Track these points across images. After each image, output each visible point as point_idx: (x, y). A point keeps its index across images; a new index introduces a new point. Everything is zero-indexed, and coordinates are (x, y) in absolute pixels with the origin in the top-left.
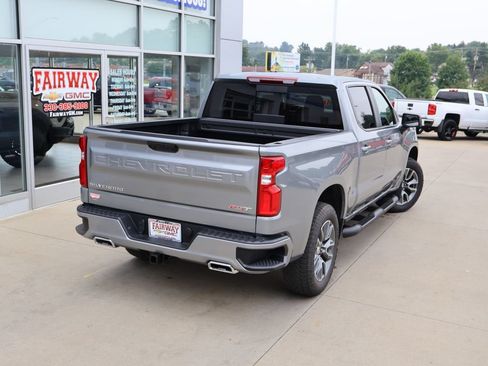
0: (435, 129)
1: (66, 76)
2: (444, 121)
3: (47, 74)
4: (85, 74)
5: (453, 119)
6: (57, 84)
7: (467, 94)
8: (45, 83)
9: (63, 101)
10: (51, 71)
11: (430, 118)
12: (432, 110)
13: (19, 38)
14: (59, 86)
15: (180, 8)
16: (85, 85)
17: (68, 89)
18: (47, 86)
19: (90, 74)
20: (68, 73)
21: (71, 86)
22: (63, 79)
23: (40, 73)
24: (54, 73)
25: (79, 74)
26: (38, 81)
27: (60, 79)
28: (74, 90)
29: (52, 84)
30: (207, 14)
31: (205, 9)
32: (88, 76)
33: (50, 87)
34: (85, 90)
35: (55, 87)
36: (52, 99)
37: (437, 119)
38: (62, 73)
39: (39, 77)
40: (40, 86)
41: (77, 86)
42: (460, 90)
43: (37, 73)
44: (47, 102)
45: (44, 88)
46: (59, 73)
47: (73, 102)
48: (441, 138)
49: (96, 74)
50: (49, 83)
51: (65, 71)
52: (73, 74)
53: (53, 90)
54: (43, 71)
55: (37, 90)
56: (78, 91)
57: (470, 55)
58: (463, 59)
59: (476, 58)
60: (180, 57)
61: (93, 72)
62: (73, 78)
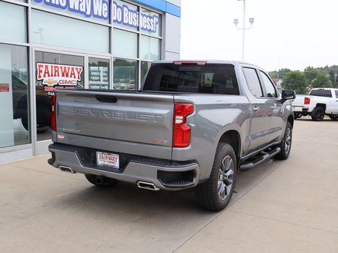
0: (310, 114)
1: (60, 69)
2: (315, 108)
3: (47, 67)
4: (73, 69)
5: (321, 107)
6: (54, 74)
7: (330, 91)
8: (45, 73)
9: (58, 85)
10: (49, 65)
11: (306, 106)
12: (307, 101)
13: (28, 42)
14: (55, 75)
15: (138, 30)
16: (73, 76)
17: (61, 78)
18: (47, 75)
19: (77, 69)
20: (61, 67)
21: (63, 75)
22: (58, 71)
23: (42, 66)
24: (52, 67)
25: (69, 68)
26: (41, 71)
27: (55, 71)
28: (65, 78)
29: (50, 74)
30: (156, 35)
31: (155, 32)
32: (75, 71)
33: (49, 76)
34: (72, 79)
35: (52, 76)
36: (50, 83)
37: (311, 107)
38: (57, 67)
39: (41, 68)
40: (42, 75)
41: (67, 76)
42: (325, 89)
43: (40, 66)
44: (46, 85)
45: (45, 76)
46: (55, 67)
47: (64, 86)
48: (314, 119)
49: (80, 69)
50: (48, 73)
51: (59, 66)
52: (65, 68)
53: (51, 78)
54: (44, 65)
55: (40, 77)
56: (68, 79)
57: (332, 73)
58: (328, 76)
59: (336, 75)
60: (138, 61)
61: (79, 67)
62: (65, 70)
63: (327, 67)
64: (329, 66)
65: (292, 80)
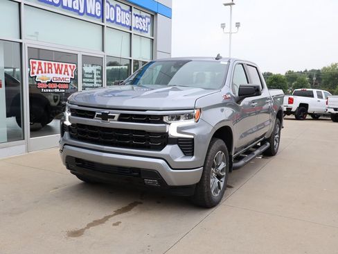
0: (293, 113)
1: (53, 66)
2: (298, 108)
3: (40, 64)
4: (66, 66)
5: (304, 107)
6: (47, 70)
7: (312, 92)
8: (38, 69)
9: (51, 82)
10: (43, 62)
11: (290, 106)
12: (291, 101)
13: (21, 38)
14: (49, 72)
15: (131, 29)
16: (66, 73)
17: (54, 75)
18: (40, 72)
19: (70, 66)
20: (55, 64)
21: (56, 72)
22: (51, 68)
23: (35, 63)
24: (45, 64)
25: (62, 65)
26: (34, 68)
27: (49, 68)
28: (58, 75)
29: (44, 71)
30: (148, 35)
31: (147, 32)
32: (69, 68)
33: (42, 72)
34: (66, 76)
35: (45, 72)
36: (43, 80)
37: (294, 107)
38: (51, 64)
39: (34, 65)
40: (35, 71)
41: (61, 73)
42: (308, 90)
43: (33, 63)
44: (40, 82)
45: (38, 73)
46: (49, 64)
47: (58, 83)
48: (297, 118)
49: (74, 67)
50: (41, 69)
51: (53, 63)
52: (58, 65)
53: (44, 74)
54: (37, 61)
55: (33, 73)
56: (62, 76)
57: (310, 77)
58: (307, 79)
59: (314, 79)
60: (131, 60)
61: (72, 65)
62: (58, 67)
63: (306, 71)
64: (308, 70)
65: (274, 82)
